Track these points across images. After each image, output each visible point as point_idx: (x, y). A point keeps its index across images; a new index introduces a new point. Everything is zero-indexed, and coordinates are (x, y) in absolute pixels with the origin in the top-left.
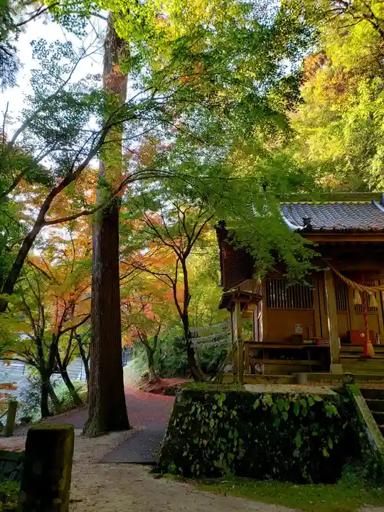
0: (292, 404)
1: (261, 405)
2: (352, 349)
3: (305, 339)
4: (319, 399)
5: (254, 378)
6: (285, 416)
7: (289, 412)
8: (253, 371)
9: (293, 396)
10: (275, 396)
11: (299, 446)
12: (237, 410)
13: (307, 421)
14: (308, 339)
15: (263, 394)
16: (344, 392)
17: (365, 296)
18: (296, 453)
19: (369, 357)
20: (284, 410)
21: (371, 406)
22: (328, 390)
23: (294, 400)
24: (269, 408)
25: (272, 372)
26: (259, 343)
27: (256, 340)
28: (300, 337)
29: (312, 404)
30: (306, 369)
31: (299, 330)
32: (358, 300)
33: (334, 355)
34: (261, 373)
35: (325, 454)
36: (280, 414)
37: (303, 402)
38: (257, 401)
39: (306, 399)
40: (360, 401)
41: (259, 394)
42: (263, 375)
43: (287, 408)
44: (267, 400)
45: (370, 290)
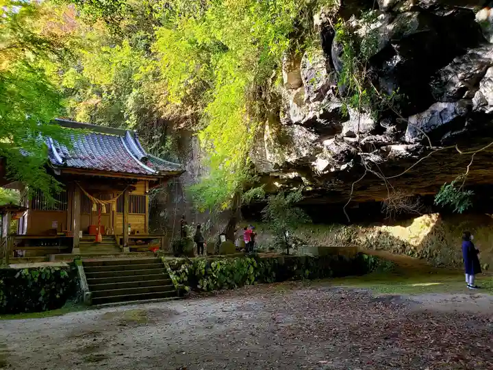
0: (41, 273)
1: (21, 275)
2: (89, 238)
3: (59, 232)
4: (58, 269)
5: (17, 259)
6: (36, 280)
7: (38, 278)
8: (16, 255)
9: (42, 268)
10: (30, 270)
11: (43, 295)
12: (3, 280)
13: (49, 282)
14: (61, 232)
15: (23, 269)
16: (73, 265)
17: (99, 206)
18: (41, 299)
19: (99, 243)
20: (36, 277)
21: (85, 270)
22: (65, 264)
23: (42, 271)
24: (26, 276)
25: (31, 255)
26: (22, 235)
27: (20, 233)
28: (55, 231)
29: (53, 272)
30: (56, 252)
31: (55, 225)
32: (94, 208)
33: (76, 242)
34: (22, 256)
35: (58, 296)
36: (33, 279)
37: (48, 271)
38: (18, 274)
39: (50, 270)
40: (80, 268)
41: (20, 269)
42: (24, 257)
43: (38, 276)
44: (25, 272)
45: (103, 203)
